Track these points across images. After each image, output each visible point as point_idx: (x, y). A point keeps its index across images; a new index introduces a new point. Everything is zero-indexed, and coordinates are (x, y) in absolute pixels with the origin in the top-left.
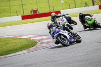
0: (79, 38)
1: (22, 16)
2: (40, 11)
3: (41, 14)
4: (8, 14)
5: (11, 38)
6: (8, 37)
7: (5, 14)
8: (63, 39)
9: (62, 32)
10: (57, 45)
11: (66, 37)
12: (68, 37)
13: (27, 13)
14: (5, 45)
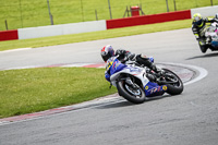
1: (107, 22)
2: (147, 11)
3: (148, 17)
4: (78, 17)
5: (84, 68)
8: (130, 86)
9: (130, 69)
12: (145, 81)
13: (119, 14)
14: (71, 83)
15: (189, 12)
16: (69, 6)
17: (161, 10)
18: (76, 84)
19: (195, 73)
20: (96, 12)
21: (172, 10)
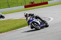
0: (47, 24)
3: (36, 4)
4: (16, 5)
5: (19, 19)
6: (17, 19)
7: (15, 5)
9: (35, 20)
10: (32, 29)
11: (37, 23)
14: (15, 24)
15: (47, 2)
16: (14, 2)
17: (39, 2)
18: (17, 24)
19: (50, 19)
20: (21, 4)
21: (43, 2)
